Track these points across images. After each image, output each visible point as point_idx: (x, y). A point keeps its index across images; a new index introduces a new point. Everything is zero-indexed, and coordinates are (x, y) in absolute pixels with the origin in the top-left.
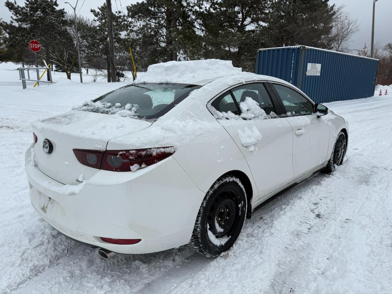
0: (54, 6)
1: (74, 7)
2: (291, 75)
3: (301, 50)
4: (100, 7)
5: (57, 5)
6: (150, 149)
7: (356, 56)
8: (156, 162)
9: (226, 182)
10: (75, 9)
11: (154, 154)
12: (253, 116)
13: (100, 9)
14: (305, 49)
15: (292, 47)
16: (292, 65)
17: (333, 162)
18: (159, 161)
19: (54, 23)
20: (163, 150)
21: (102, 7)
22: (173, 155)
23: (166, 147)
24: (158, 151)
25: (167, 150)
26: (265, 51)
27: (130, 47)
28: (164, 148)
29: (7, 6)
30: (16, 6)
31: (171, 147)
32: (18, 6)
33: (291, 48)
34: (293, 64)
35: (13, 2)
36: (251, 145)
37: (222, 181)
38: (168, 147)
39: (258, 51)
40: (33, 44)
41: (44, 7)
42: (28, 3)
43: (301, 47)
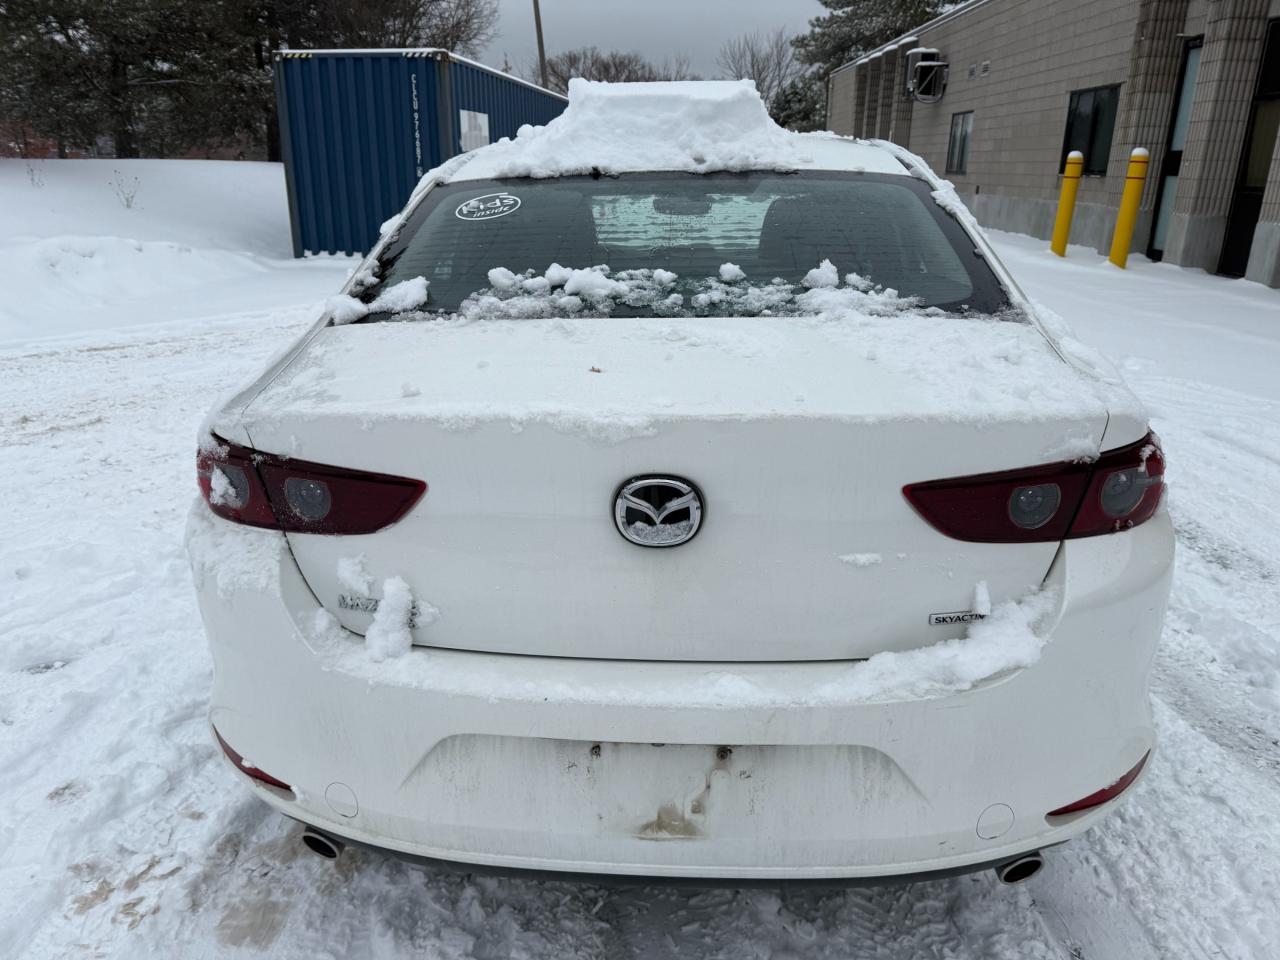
2: (418, 151)
3: (436, 64)
7: (531, 85)
14: (449, 62)
15: (407, 54)
16: (416, 116)
26: (307, 58)
33: (401, 54)
34: (418, 111)
39: (278, 59)
43: (435, 54)
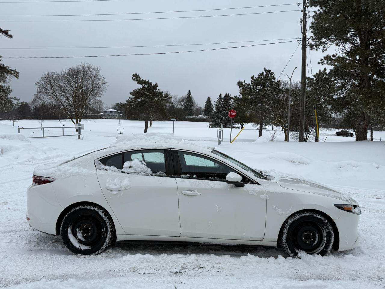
0: (272, 80)
1: (290, 77)
4: (315, 74)
5: (274, 79)
6: (42, 177)
8: (42, 184)
9: (86, 208)
10: (290, 79)
11: (42, 179)
12: (134, 171)
13: (314, 76)
17: (286, 244)
18: (44, 184)
19: (269, 93)
20: (47, 179)
21: (317, 74)
22: (52, 183)
23: (50, 178)
24: (45, 178)
25: (49, 179)
27: (315, 110)
28: (48, 178)
29: (238, 85)
30: (244, 84)
31: (53, 178)
32: (246, 84)
35: (243, 81)
36: (115, 190)
37: (84, 207)
38: (51, 178)
40: (231, 113)
41: (263, 81)
42: (253, 80)
